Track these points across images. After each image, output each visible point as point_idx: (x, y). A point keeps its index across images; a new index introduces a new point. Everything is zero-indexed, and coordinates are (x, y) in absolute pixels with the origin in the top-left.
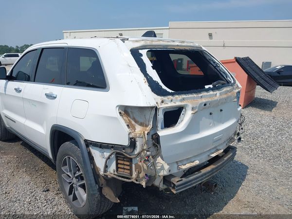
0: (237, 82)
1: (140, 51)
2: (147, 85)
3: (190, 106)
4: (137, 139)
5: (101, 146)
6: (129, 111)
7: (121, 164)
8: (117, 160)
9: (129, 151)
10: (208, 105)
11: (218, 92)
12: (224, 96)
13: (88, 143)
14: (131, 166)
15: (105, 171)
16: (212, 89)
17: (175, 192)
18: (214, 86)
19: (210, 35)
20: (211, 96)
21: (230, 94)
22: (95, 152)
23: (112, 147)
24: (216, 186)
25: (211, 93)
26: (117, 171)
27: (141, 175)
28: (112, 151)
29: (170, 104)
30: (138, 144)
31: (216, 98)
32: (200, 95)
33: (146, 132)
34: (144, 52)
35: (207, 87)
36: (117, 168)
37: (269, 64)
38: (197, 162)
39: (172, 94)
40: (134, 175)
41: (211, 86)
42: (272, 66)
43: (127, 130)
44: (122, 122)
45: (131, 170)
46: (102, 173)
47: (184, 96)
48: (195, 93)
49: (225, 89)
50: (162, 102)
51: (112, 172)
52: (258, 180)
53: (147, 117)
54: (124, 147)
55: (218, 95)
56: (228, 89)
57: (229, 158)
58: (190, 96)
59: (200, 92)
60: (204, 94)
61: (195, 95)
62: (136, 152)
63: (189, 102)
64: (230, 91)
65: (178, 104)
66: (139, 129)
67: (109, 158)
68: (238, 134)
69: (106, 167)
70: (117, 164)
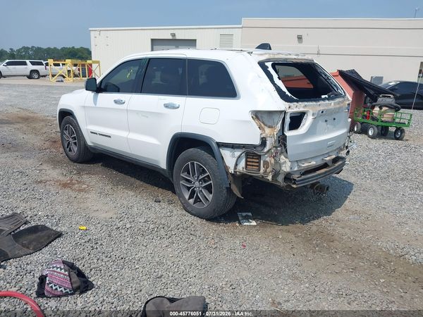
0: (347, 95)
1: (266, 64)
2: (276, 93)
3: (311, 112)
4: (268, 139)
5: (233, 146)
6: (259, 115)
7: (250, 162)
8: (247, 158)
9: (259, 149)
10: (324, 112)
11: (332, 102)
12: (338, 106)
13: (221, 145)
14: (259, 163)
15: (235, 168)
16: (328, 99)
17: (294, 186)
18: (329, 96)
19: (300, 38)
20: (327, 105)
21: (342, 104)
22: (226, 153)
23: (244, 147)
24: (327, 189)
25: (327, 102)
26: (246, 167)
27: (268, 170)
28: (244, 150)
29: (296, 110)
30: (268, 143)
31: (330, 107)
32: (319, 103)
33: (275, 133)
34: (269, 65)
35: (323, 97)
36: (246, 165)
37: (381, 79)
38: (313, 163)
39: (297, 101)
40: (262, 171)
41: (326, 96)
42: (384, 82)
43: (259, 131)
44: (254, 125)
45: (259, 166)
46: (231, 170)
47: (306, 103)
48: (315, 101)
49: (337, 100)
50: (289, 107)
51: (241, 169)
52: (364, 195)
53: (276, 121)
54: (255, 146)
55: (332, 104)
56: (340, 99)
57: (340, 165)
58: (311, 103)
59: (319, 101)
60: (321, 102)
61: (314, 103)
62: (266, 150)
63: (310, 108)
64: (342, 102)
65: (302, 109)
66: (268, 131)
67: (239, 157)
68: (347, 147)
69: (236, 165)
70: (247, 161)
